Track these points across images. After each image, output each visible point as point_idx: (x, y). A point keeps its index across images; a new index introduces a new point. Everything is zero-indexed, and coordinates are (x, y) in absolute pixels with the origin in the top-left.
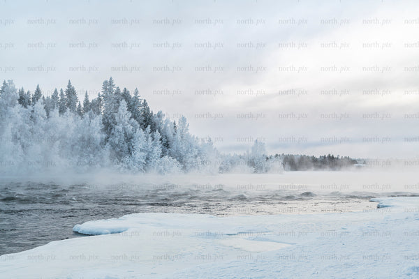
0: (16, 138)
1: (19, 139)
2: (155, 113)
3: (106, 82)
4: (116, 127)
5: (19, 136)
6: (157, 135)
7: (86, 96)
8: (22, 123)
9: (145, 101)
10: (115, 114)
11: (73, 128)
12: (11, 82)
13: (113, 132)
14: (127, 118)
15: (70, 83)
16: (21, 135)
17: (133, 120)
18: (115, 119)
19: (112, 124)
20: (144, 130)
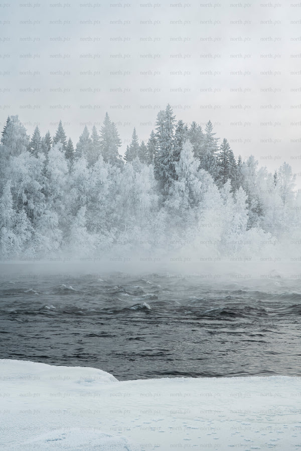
0: (20, 204)
1: (26, 204)
2: (245, 160)
3: (161, 114)
4: (176, 183)
5: (25, 199)
6: (241, 194)
7: (135, 137)
8: (29, 181)
9: (225, 141)
10: (176, 163)
11: (107, 186)
12: (16, 118)
13: (171, 190)
14: (193, 169)
15: (107, 117)
16: (28, 198)
17: (203, 171)
18: (175, 171)
19: (170, 179)
20: (220, 187)
